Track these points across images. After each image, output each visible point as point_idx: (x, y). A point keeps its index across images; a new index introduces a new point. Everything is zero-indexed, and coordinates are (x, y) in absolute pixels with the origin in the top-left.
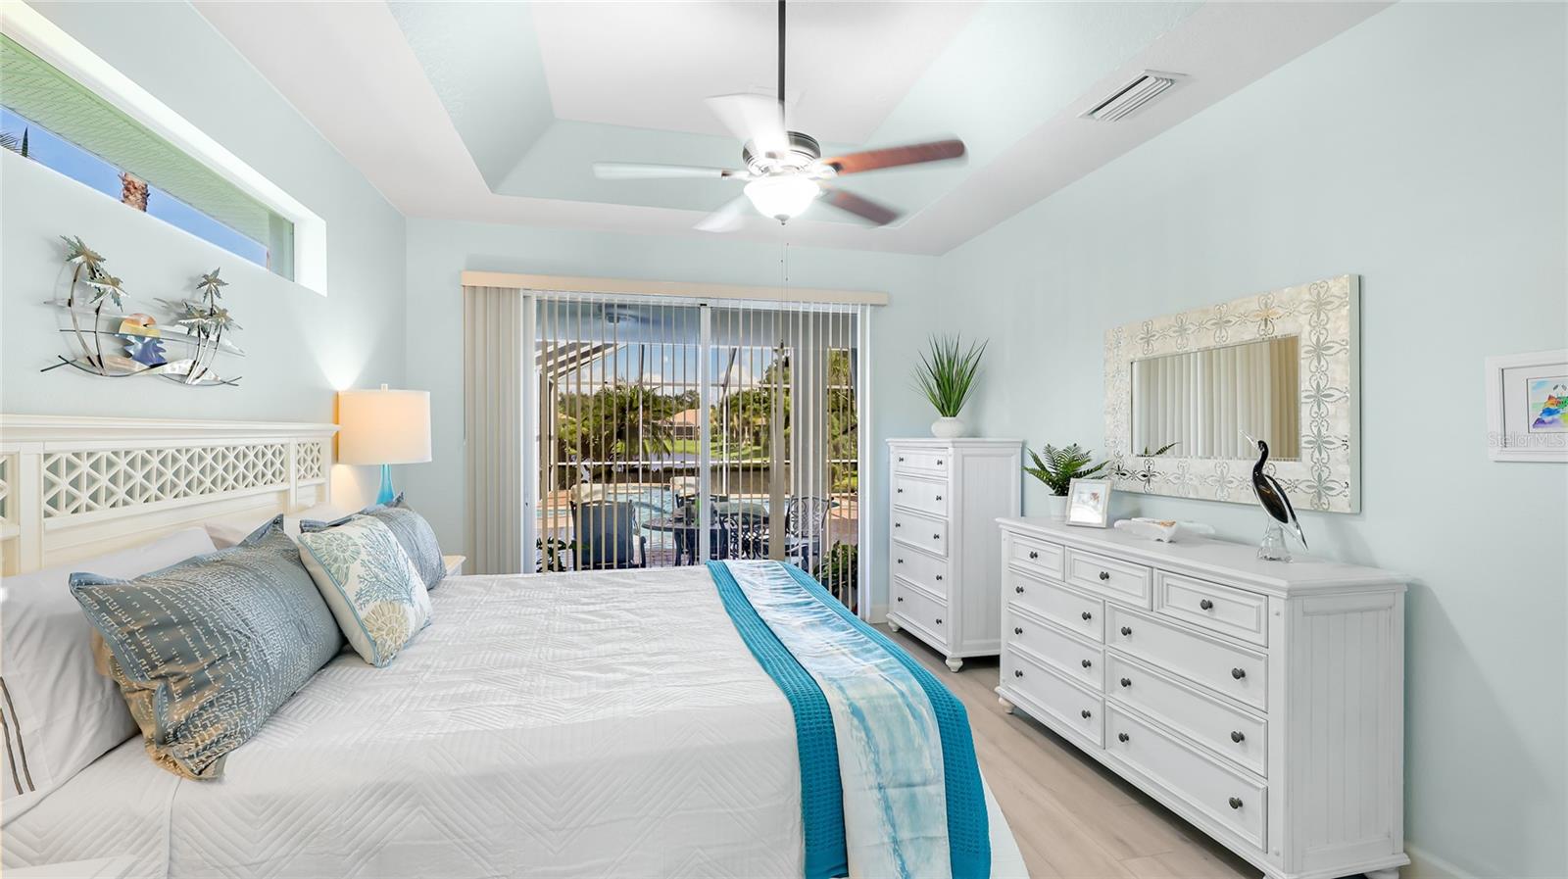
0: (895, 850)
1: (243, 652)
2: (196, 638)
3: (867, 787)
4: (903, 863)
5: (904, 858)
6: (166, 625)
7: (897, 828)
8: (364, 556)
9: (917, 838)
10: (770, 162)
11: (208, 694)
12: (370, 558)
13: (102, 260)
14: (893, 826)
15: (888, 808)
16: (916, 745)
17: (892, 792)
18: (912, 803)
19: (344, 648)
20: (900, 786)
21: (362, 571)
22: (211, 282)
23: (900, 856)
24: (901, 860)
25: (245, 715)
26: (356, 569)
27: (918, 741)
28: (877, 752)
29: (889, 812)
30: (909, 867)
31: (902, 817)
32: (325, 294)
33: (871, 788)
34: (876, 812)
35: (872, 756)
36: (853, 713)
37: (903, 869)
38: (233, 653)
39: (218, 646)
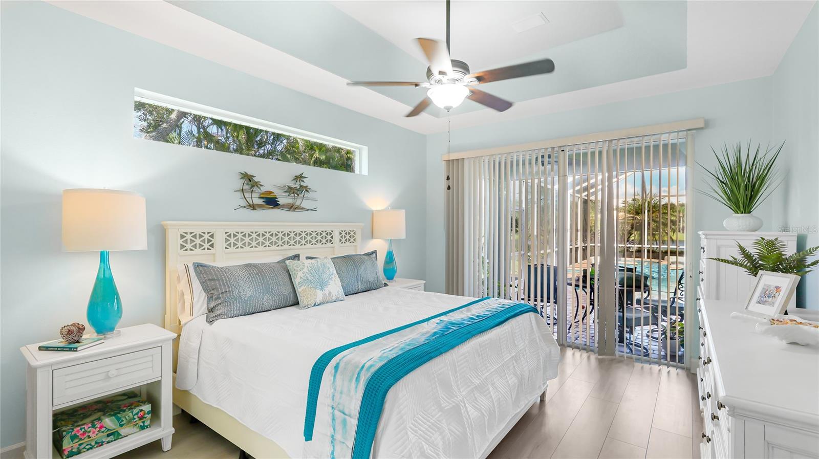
0: (332, 442)
1: (233, 292)
2: (220, 285)
3: (327, 404)
4: (333, 451)
5: (335, 448)
6: (213, 280)
7: (336, 432)
8: (305, 270)
9: (343, 443)
10: (441, 77)
11: (219, 301)
12: (307, 271)
13: (254, 177)
14: (334, 429)
15: (334, 419)
16: (351, 395)
17: (337, 413)
18: (344, 422)
19: (296, 303)
20: (340, 411)
21: (302, 275)
22: (299, 178)
23: (334, 446)
24: (334, 448)
25: (228, 310)
26: (300, 274)
27: (353, 392)
28: (335, 390)
29: (334, 421)
30: (336, 454)
31: (339, 427)
32: (367, 174)
33: (328, 405)
34: (329, 419)
35: (333, 390)
36: (335, 367)
37: (333, 453)
38: (229, 291)
39: (226, 289)
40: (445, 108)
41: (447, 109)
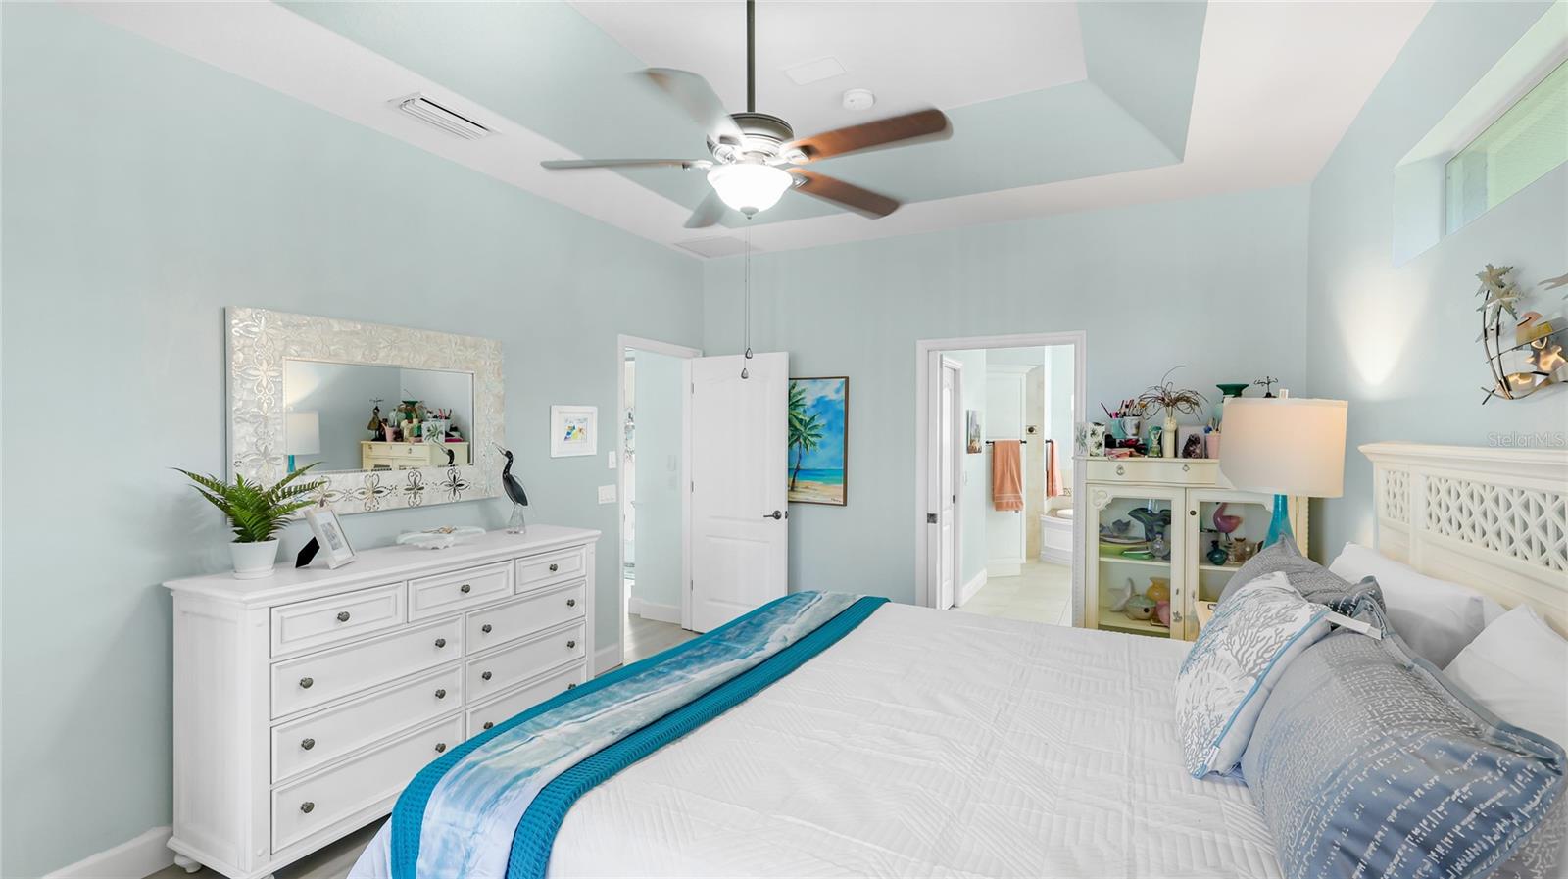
40: (744, 210)
41: (747, 214)
